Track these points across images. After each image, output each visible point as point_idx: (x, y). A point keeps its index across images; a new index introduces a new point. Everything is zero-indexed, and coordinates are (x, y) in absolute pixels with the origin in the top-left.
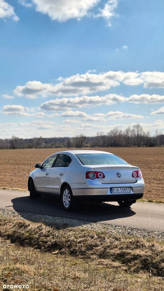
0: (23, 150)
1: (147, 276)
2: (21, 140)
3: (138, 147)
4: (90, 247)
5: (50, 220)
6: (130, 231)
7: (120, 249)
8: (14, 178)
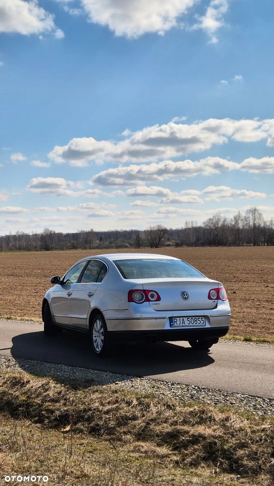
0: (62, 252)
1: (211, 472)
2: (60, 235)
3: (254, 245)
4: (123, 421)
5: (66, 373)
6: (195, 392)
7: (172, 424)
8: (33, 299)
